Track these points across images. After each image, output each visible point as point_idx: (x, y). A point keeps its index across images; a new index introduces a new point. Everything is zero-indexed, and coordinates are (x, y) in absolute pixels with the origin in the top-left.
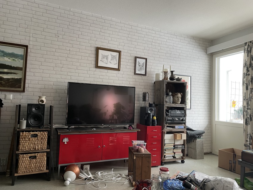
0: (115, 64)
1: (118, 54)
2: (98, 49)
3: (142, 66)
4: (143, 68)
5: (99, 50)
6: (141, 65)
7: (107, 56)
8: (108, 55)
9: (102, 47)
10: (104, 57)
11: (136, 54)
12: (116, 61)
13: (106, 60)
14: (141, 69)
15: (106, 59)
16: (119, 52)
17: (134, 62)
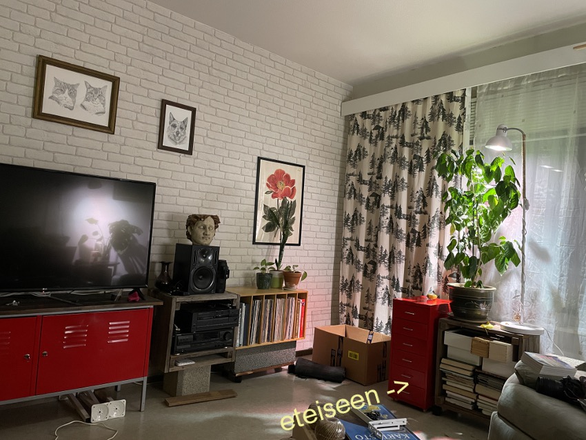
0: (97, 113)
1: (109, 84)
2: (42, 63)
3: (181, 128)
4: (185, 133)
5: (48, 67)
6: (178, 125)
7: (73, 86)
8: (78, 84)
9: (56, 57)
10: (62, 87)
11: (165, 93)
12: (104, 104)
13: (69, 97)
14: (178, 134)
15: (70, 94)
16: (115, 81)
17: (159, 115)
